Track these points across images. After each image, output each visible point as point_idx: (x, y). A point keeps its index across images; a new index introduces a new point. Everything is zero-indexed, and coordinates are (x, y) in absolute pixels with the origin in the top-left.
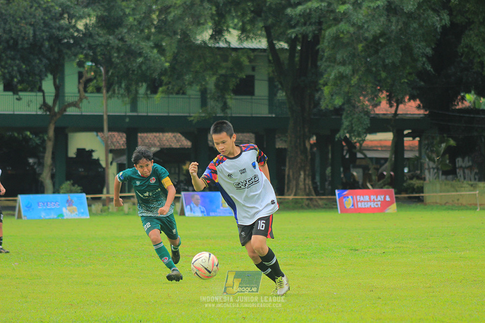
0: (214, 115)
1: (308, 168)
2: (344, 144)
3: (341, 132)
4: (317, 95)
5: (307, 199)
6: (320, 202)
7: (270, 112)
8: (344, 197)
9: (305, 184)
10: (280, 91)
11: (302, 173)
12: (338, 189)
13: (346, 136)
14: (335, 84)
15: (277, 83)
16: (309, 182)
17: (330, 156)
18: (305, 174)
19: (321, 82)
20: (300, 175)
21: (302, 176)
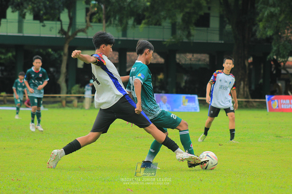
0: (181, 41)
1: (246, 79)
2: (272, 63)
3: (271, 55)
4: (254, 29)
5: (246, 101)
6: (255, 104)
7: (221, 39)
8: (272, 101)
9: (244, 91)
10: (228, 25)
11: (242, 83)
12: (268, 95)
13: (274, 58)
14: (267, 21)
15: (226, 19)
16: (247, 89)
17: (262, 71)
18: (244, 84)
19: (258, 19)
20: (241, 84)
21: (242, 85)
